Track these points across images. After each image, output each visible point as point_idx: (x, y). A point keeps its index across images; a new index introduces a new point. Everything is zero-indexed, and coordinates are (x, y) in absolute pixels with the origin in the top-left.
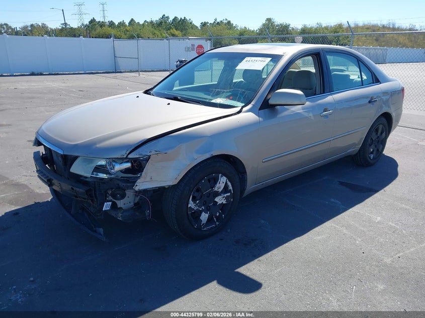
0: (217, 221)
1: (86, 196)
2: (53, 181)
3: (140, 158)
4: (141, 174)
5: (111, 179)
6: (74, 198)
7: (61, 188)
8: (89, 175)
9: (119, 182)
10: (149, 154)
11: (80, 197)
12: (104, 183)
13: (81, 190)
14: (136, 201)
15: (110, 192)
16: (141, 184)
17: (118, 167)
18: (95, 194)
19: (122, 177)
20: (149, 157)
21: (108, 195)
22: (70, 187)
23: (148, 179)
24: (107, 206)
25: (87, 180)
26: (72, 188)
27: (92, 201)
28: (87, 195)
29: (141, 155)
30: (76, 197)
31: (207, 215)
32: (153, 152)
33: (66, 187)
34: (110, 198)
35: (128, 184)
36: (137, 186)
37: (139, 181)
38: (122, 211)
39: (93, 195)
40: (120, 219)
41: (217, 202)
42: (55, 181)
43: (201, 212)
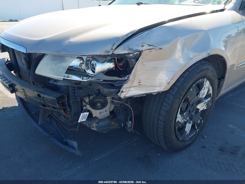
0: (198, 129)
1: (57, 106)
2: (16, 87)
3: (129, 54)
4: (128, 78)
5: (90, 83)
6: (42, 107)
7: (25, 95)
8: (61, 78)
9: (100, 87)
10: (141, 49)
11: (48, 106)
12: (80, 88)
13: (50, 97)
14: (111, 110)
15: (87, 100)
16: (127, 90)
17: (100, 67)
18: (68, 102)
19: (104, 81)
20: (141, 53)
21: (84, 103)
22: (36, 93)
23: (136, 83)
24: (83, 117)
25: (58, 84)
26: (39, 95)
27: (65, 110)
28: (58, 103)
29: (130, 49)
30: (44, 106)
31: (191, 125)
32: (146, 47)
33: (31, 93)
34: (88, 107)
35: (112, 90)
36: (122, 92)
37: (125, 86)
38: (97, 121)
39: (67, 104)
40: (95, 129)
41: (198, 110)
42: (18, 87)
43: (185, 123)
